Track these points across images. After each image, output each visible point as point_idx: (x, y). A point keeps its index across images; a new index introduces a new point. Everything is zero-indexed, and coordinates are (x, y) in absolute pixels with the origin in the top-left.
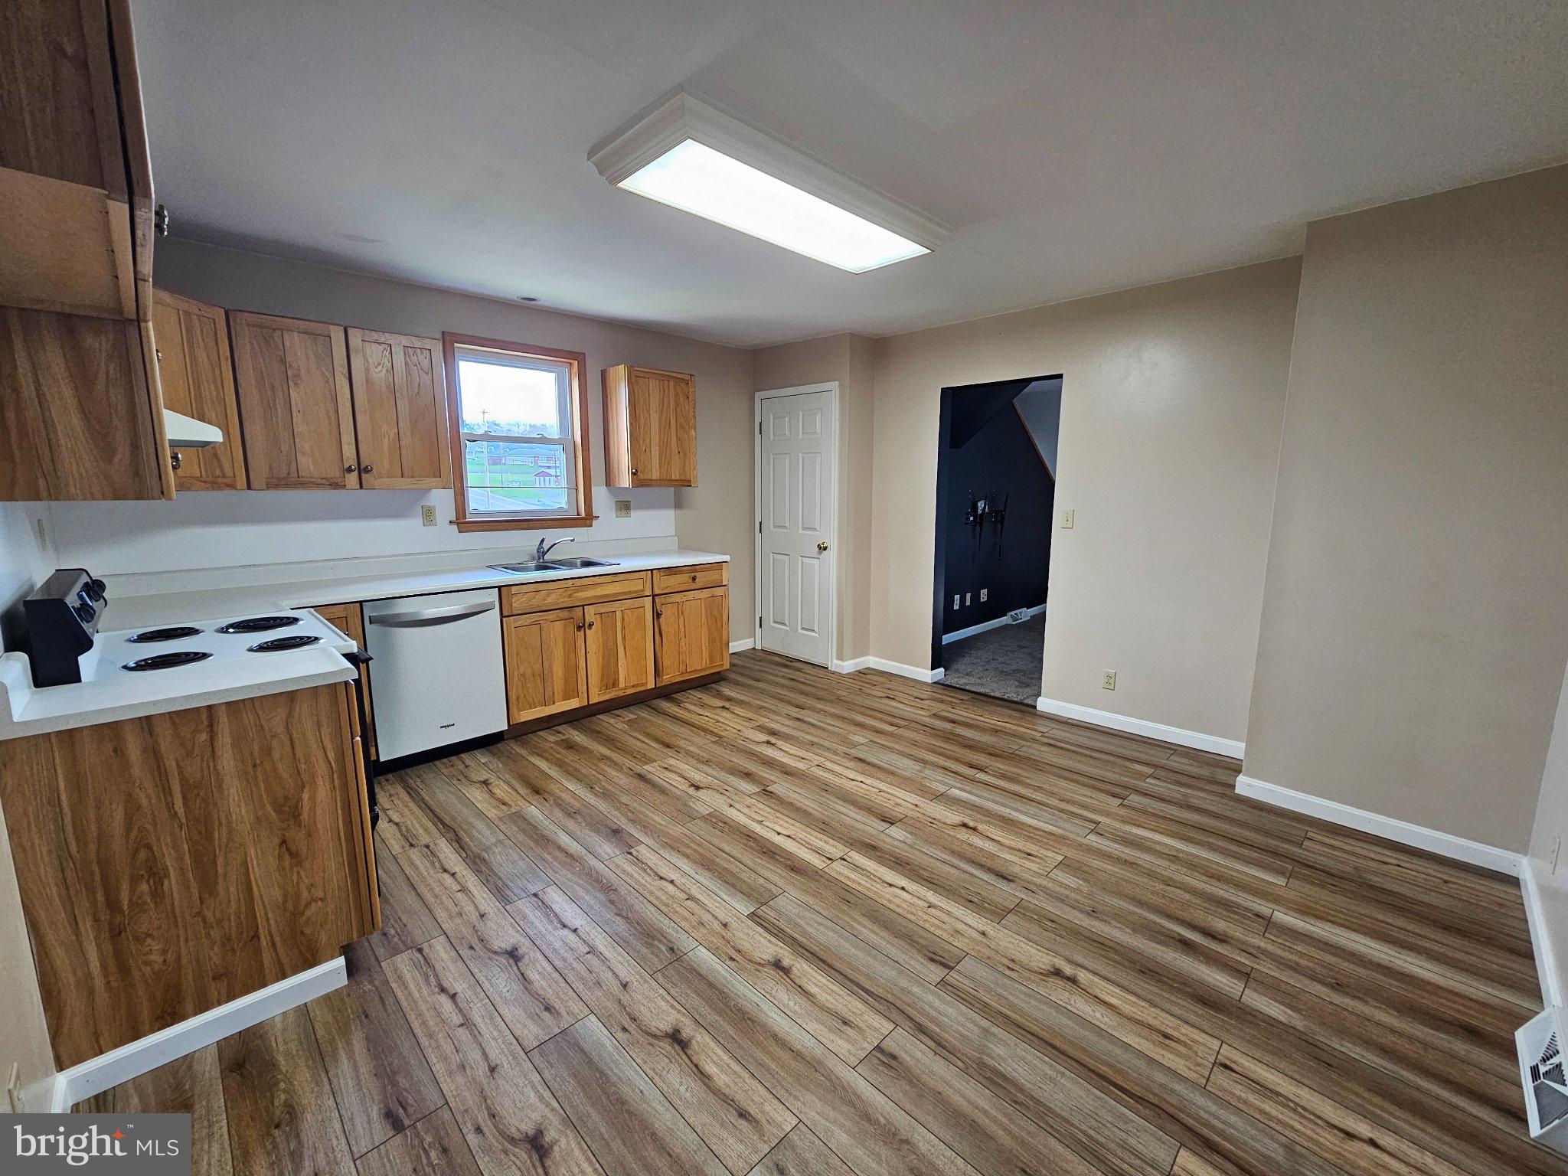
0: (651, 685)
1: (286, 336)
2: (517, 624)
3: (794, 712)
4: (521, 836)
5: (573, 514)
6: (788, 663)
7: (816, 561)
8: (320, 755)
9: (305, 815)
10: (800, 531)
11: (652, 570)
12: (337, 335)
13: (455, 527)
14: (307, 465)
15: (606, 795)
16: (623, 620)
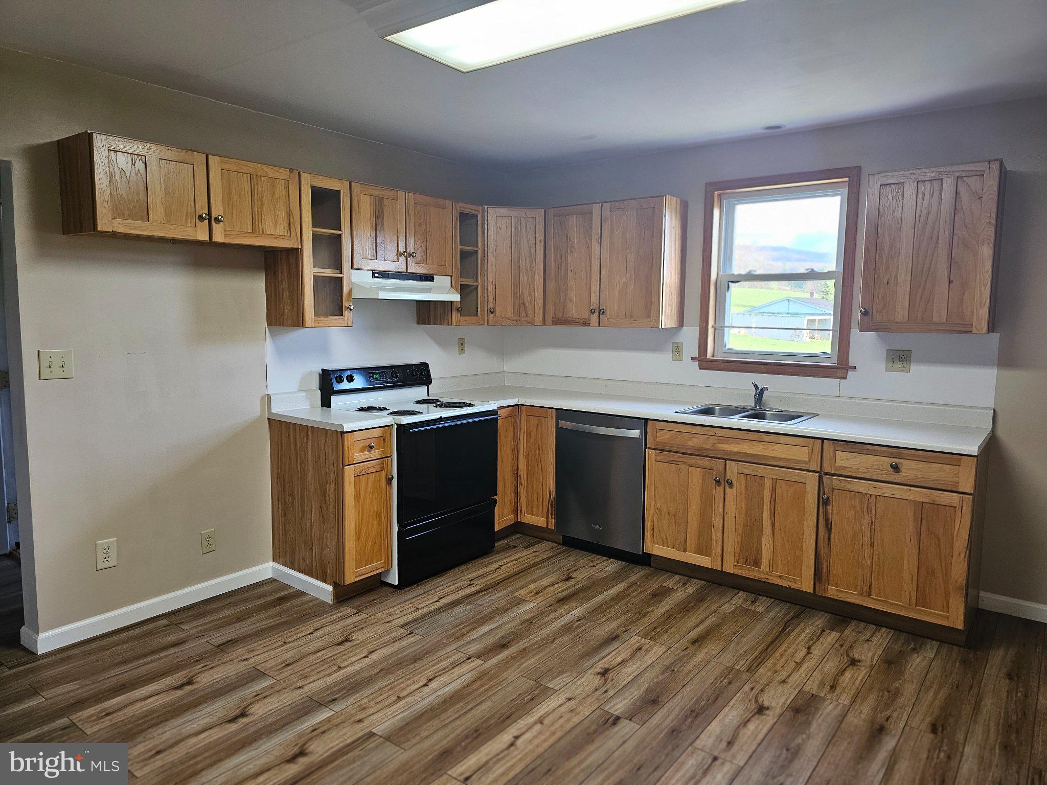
0: (807, 587)
1: (570, 219)
11: (823, 439)
12: (596, 209)
13: (696, 364)
14: (572, 309)
16: (774, 490)
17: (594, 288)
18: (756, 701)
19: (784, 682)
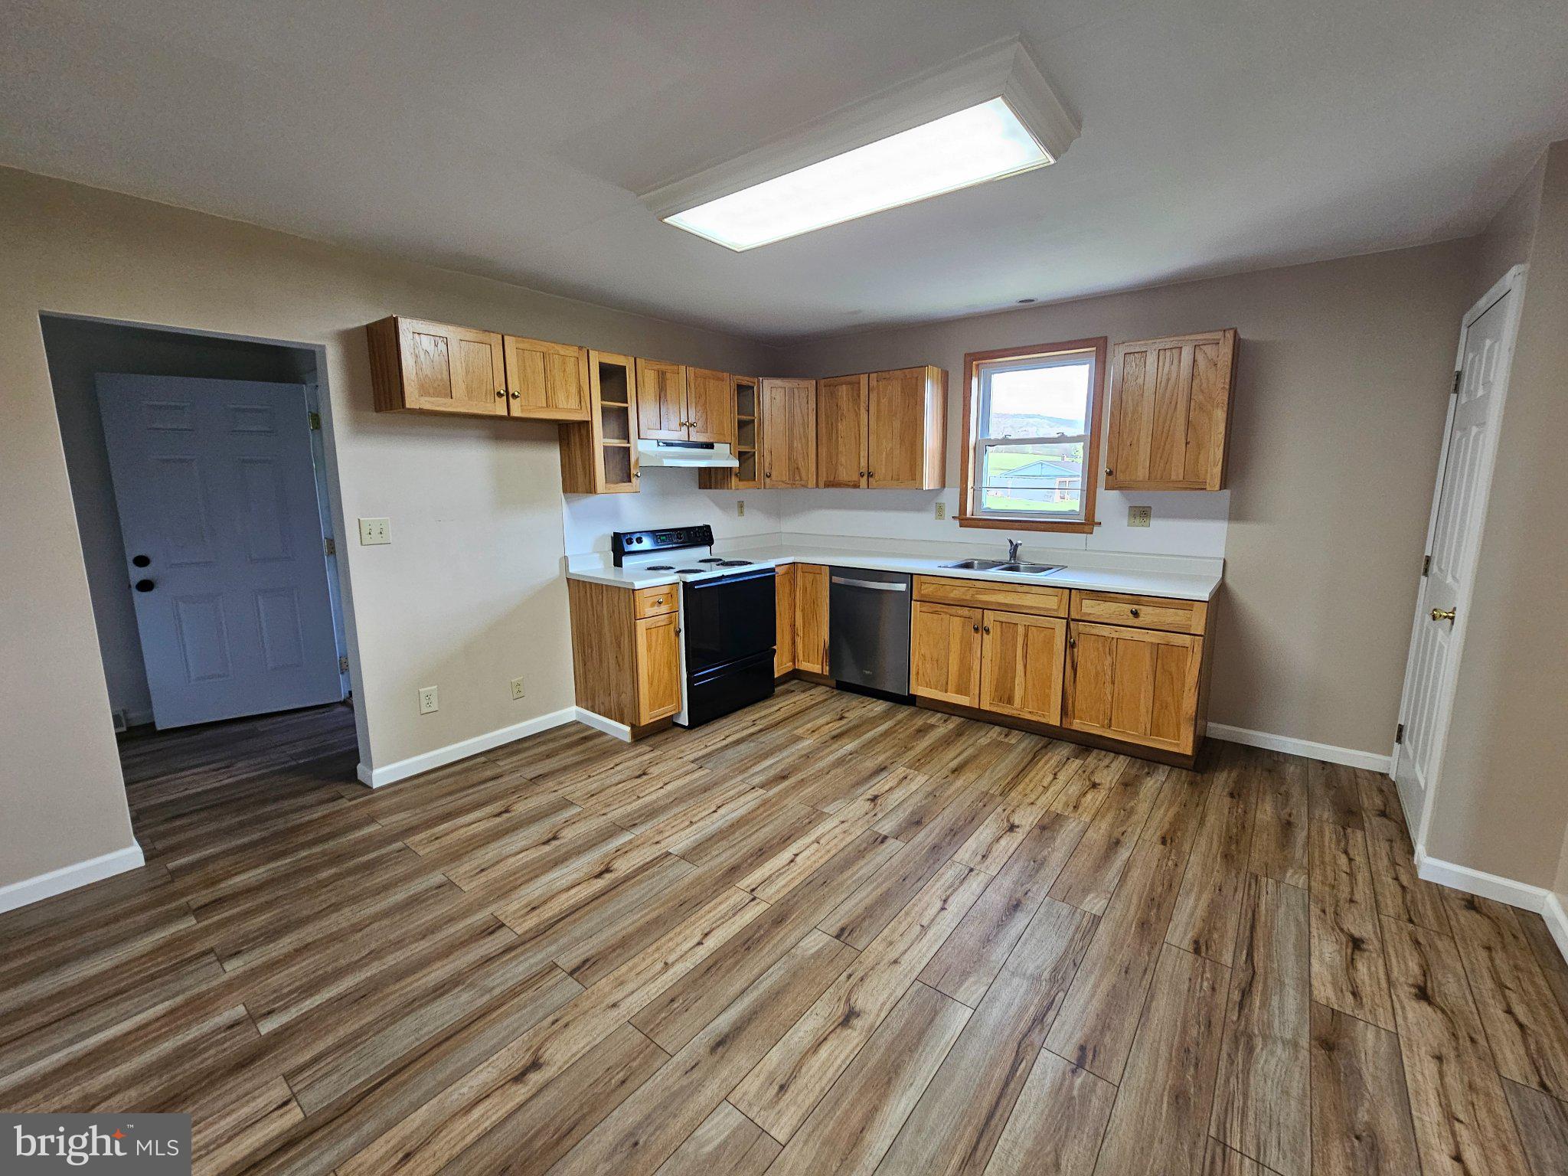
0: (1054, 722)
7: (1446, 644)
10: (1448, 580)
11: (1070, 589)
12: (864, 379)
13: (957, 522)
14: (843, 472)
16: (1026, 636)
17: (864, 453)
18: (1008, 821)
19: (1032, 803)
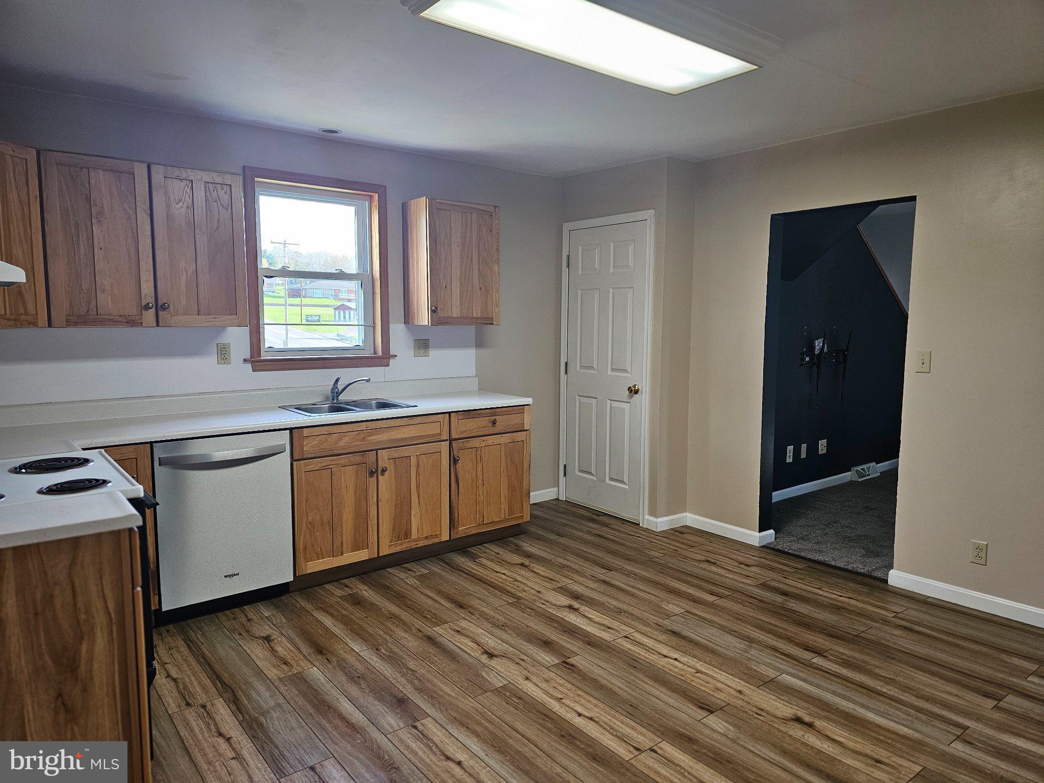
0: (445, 537)
1: (92, 174)
2: (308, 468)
3: (600, 573)
4: (301, 701)
5: (368, 353)
6: (595, 517)
7: (626, 406)
8: (98, 605)
9: (83, 668)
10: (609, 372)
11: (450, 413)
12: (140, 171)
13: (249, 366)
14: (106, 303)
15: (392, 659)
16: (418, 465)
17: (146, 275)
